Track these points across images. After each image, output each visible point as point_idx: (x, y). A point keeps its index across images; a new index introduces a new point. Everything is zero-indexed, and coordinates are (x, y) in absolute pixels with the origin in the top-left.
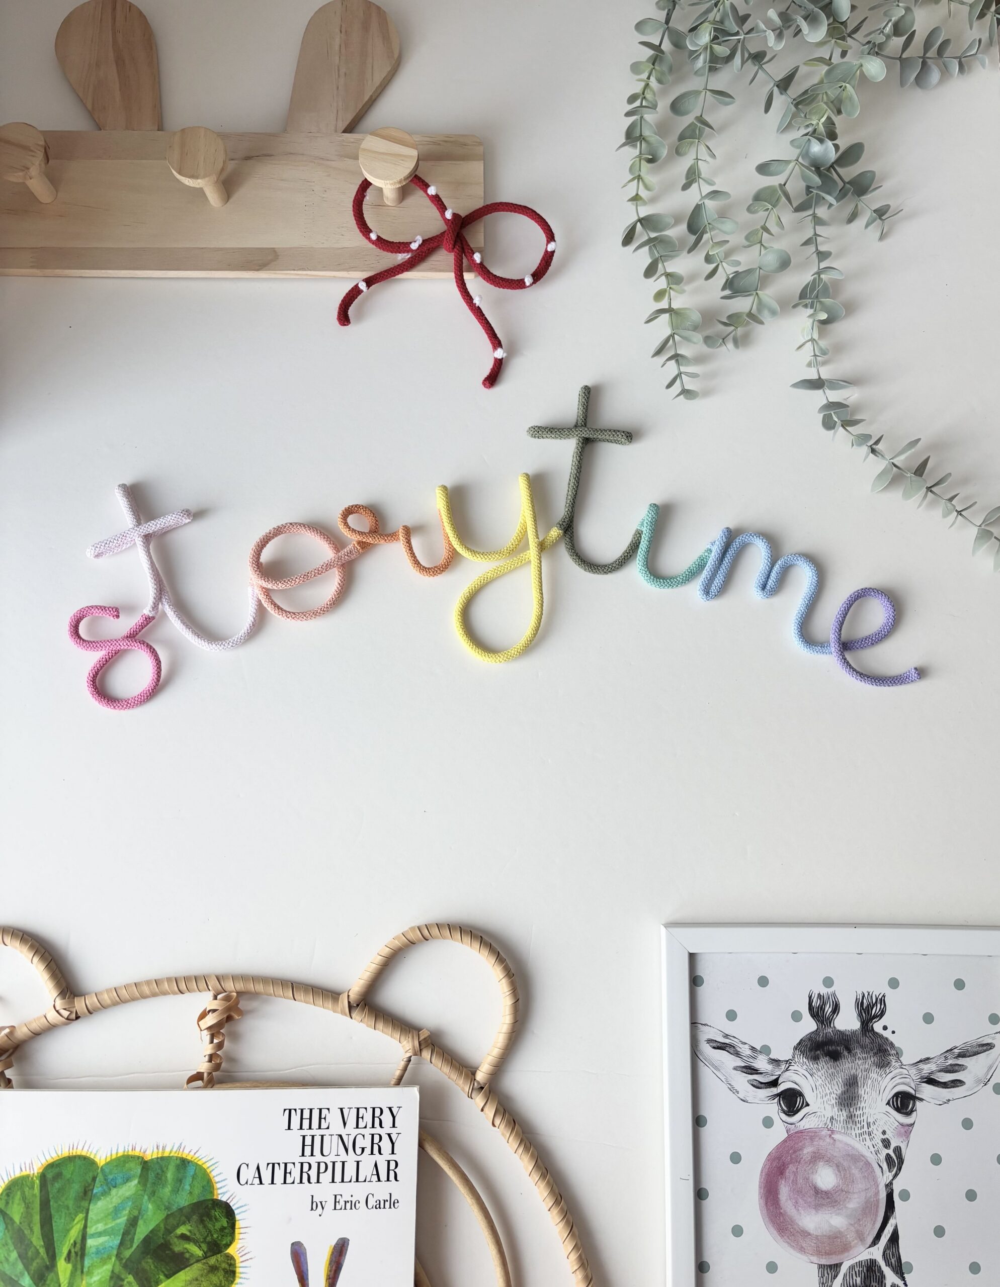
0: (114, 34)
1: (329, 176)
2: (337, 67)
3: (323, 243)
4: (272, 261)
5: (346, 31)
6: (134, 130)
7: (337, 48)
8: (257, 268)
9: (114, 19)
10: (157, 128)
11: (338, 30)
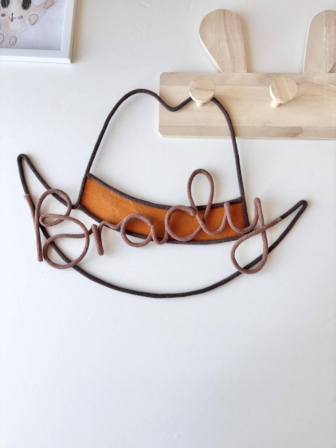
0: (225, 27)
1: (324, 93)
2: (325, 43)
3: (323, 125)
4: (300, 133)
5: (328, 26)
6: (236, 73)
7: (325, 33)
8: (294, 136)
9: (225, 20)
10: (246, 71)
11: (324, 25)
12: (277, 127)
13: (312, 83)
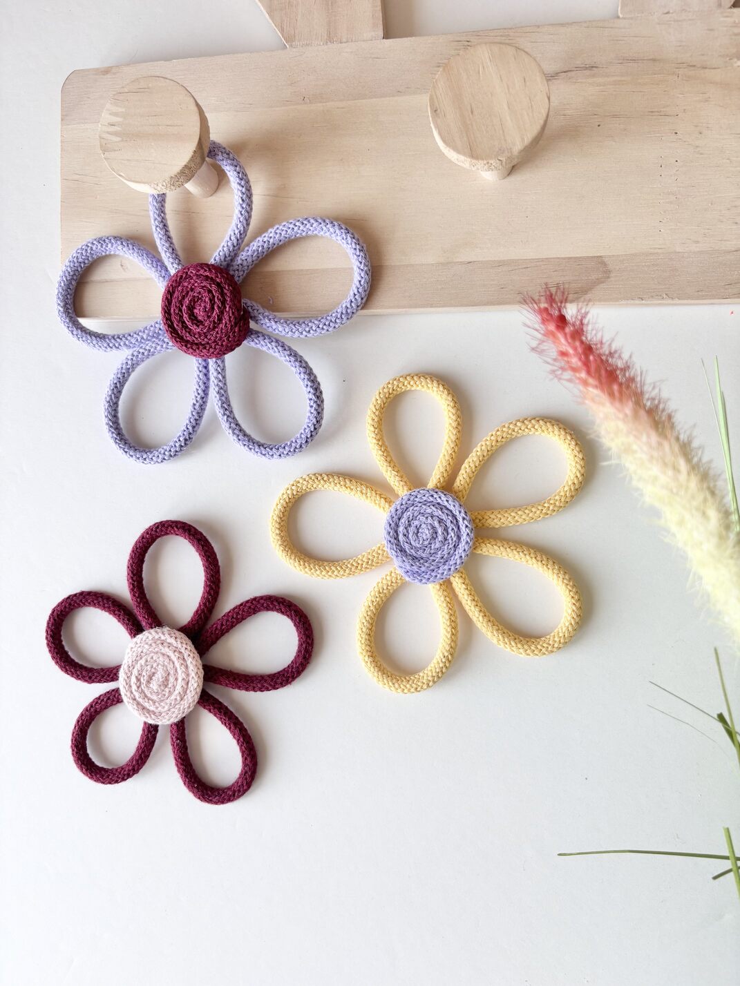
1: (706, 100)
3: (697, 242)
4: (599, 282)
6: (341, 43)
10: (381, 33)
12: (501, 264)
13: (654, 60)
